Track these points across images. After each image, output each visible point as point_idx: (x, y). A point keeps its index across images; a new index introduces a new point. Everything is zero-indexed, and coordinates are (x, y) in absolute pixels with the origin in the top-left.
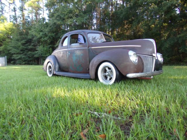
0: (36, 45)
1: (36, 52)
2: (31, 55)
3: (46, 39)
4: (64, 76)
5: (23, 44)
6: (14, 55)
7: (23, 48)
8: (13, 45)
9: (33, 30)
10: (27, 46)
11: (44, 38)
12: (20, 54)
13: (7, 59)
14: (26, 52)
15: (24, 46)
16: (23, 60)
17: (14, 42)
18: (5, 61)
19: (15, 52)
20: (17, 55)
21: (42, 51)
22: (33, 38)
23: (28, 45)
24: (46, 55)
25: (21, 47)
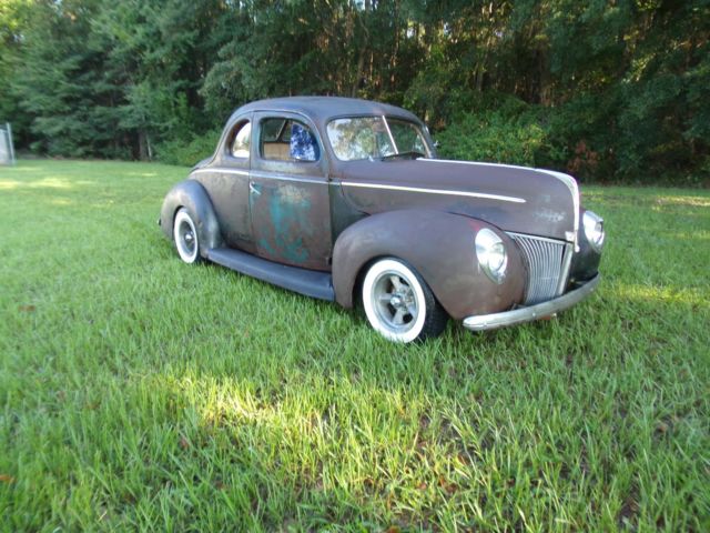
0: (124, 81)
1: (127, 108)
2: (104, 119)
3: (161, 54)
4: (242, 275)
5: (72, 75)
6: (38, 119)
7: (73, 91)
8: (32, 79)
9: (105, 15)
10: (87, 83)
11: (152, 51)
12: (64, 113)
13: (14, 133)
14: (85, 108)
15: (77, 84)
16: (74, 141)
17: (35, 64)
18: (7, 140)
19: (42, 108)
20: (52, 119)
21: (147, 107)
22: (110, 47)
23: (91, 79)
24: (167, 124)
25: (65, 85)
